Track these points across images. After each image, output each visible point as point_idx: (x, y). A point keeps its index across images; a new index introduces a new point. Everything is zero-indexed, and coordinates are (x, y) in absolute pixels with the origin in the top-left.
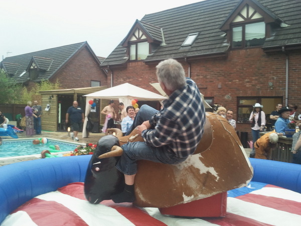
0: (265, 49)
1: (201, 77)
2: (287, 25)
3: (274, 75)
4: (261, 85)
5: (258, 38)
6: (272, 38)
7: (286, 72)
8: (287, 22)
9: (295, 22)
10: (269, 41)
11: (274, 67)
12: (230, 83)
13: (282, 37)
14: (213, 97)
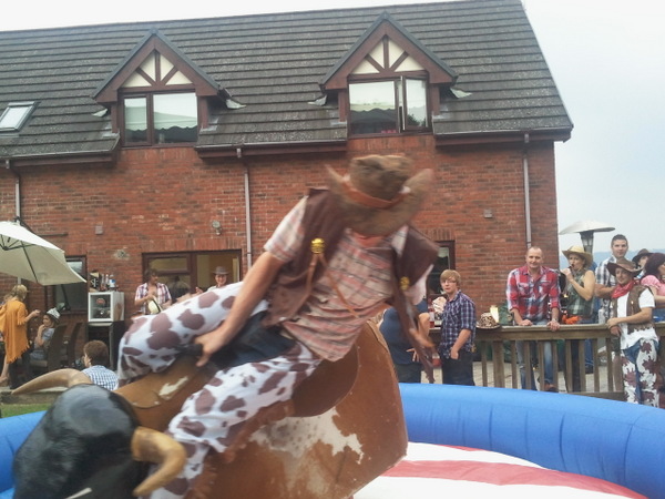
0: (200, 151)
1: (51, 208)
2: (238, 106)
3: (221, 206)
4: (196, 227)
5: (183, 126)
6: (212, 129)
7: (244, 200)
8: (238, 99)
9: (253, 100)
10: (208, 135)
11: (219, 188)
12: (125, 222)
13: (232, 129)
14: (85, 256)
